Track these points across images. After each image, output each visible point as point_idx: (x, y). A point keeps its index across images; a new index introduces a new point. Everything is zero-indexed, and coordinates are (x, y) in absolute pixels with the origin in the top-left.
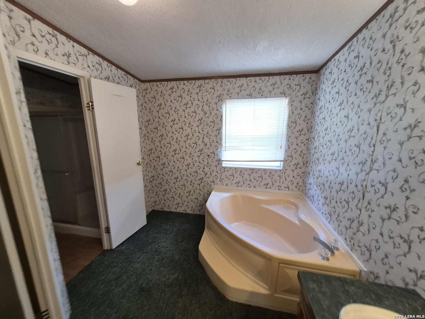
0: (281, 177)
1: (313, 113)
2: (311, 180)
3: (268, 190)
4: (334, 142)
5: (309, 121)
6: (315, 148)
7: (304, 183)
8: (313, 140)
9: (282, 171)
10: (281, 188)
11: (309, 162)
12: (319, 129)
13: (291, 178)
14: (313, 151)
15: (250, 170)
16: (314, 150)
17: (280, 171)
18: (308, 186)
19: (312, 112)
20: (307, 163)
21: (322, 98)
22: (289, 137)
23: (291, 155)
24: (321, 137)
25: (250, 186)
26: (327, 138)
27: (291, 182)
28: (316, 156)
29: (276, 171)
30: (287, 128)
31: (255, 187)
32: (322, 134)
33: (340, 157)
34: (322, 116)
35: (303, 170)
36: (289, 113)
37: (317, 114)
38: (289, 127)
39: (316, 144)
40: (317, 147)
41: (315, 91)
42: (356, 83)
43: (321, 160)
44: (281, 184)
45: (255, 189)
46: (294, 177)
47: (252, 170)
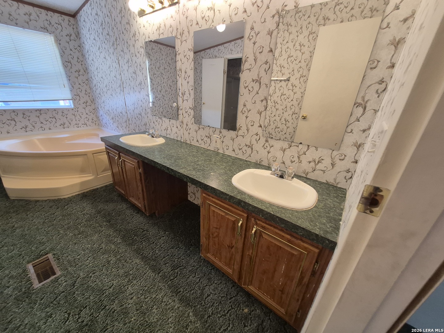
0: (75, 115)
1: (83, 55)
2: (101, 112)
3: (66, 129)
4: (104, 77)
5: (83, 63)
6: (95, 86)
7: (97, 117)
8: (91, 79)
9: (74, 110)
10: (79, 126)
11: (95, 99)
12: (92, 69)
13: (84, 115)
14: (94, 89)
15: (36, 111)
16: (95, 87)
17: (73, 109)
18: (101, 118)
19: (82, 54)
20: (94, 100)
21: (86, 43)
22: (69, 78)
23: (77, 94)
24: (96, 75)
25: (43, 129)
26: (100, 75)
27: (86, 119)
28: (98, 92)
29: (68, 110)
30: (64, 69)
31: (50, 129)
32: (96, 73)
33: (111, 87)
34: (91, 58)
35: (93, 107)
36: (60, 52)
37: (87, 56)
38: (65, 67)
39: (95, 82)
40: (96, 85)
41: (78, 35)
43: (101, 94)
44: (78, 122)
45: (51, 130)
46: (87, 114)
47: (39, 111)
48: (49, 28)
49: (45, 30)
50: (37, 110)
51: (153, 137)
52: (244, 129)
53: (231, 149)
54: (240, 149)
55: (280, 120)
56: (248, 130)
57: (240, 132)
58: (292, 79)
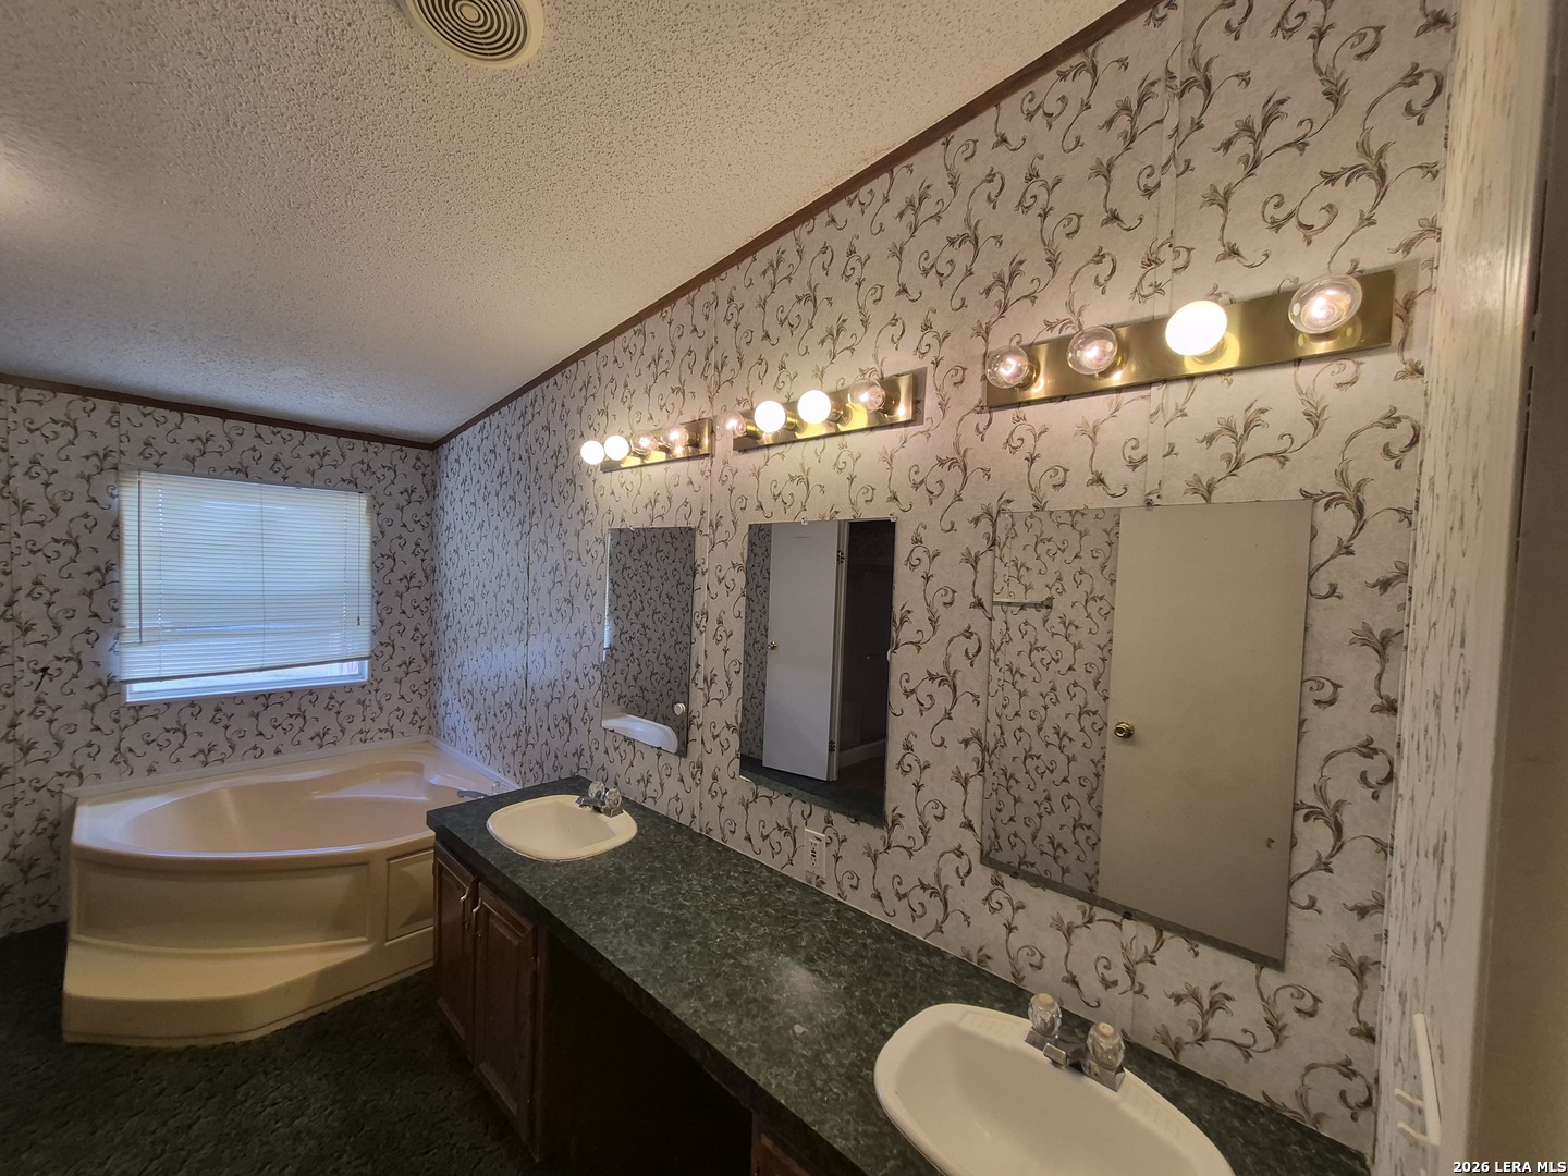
0: (367, 703)
1: (433, 537)
2: (447, 694)
3: (328, 750)
4: (478, 598)
5: (427, 556)
6: (447, 617)
7: (432, 706)
8: (440, 598)
9: (368, 687)
10: (370, 735)
11: (436, 654)
12: (449, 574)
13: (395, 702)
14: (442, 625)
15: (257, 698)
16: (444, 622)
17: (363, 687)
18: (441, 711)
19: (432, 534)
20: (433, 655)
21: (448, 508)
22: (378, 596)
23: (388, 641)
24: (456, 590)
25: (258, 752)
26: (467, 592)
27: (397, 713)
28: (450, 634)
29: (348, 689)
30: (372, 571)
31: (278, 752)
32: (457, 585)
33: (491, 627)
34: (451, 546)
35: (426, 675)
36: (372, 532)
37: (443, 540)
38: (376, 567)
39: (448, 607)
40: (451, 615)
41: (432, 490)
42: (497, 495)
43: (460, 641)
44: (369, 724)
45: (279, 756)
46: (403, 697)
47: (266, 698)
48: (362, 480)
49: (352, 486)
50: (257, 696)
51: (597, 810)
52: (910, 824)
53: (866, 889)
54: (901, 897)
55: (1040, 729)
56: (925, 831)
57: (899, 836)
58: (1061, 604)
